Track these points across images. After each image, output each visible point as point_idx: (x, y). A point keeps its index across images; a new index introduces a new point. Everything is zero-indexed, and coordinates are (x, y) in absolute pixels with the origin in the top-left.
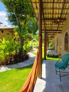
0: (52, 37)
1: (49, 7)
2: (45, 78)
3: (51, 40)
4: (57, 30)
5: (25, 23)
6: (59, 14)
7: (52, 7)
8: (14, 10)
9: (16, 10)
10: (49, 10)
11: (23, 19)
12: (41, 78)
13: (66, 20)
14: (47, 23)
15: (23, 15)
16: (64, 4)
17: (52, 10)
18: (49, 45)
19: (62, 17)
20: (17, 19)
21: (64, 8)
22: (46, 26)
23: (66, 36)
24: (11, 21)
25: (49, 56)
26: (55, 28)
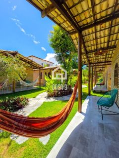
0: (100, 70)
1: (91, 38)
2: (85, 112)
3: (101, 74)
4: (105, 62)
5: (69, 60)
6: (104, 42)
7: (94, 37)
8: (60, 50)
9: (62, 50)
10: (92, 42)
11: (67, 56)
12: (81, 112)
13: (116, 47)
14: (91, 56)
15: (68, 53)
16: (111, 29)
17: (95, 41)
18: (99, 80)
19: (110, 45)
20: (62, 58)
21: (112, 33)
22: (90, 59)
23: (116, 68)
24: (58, 61)
25: (95, 92)
26: (102, 60)
